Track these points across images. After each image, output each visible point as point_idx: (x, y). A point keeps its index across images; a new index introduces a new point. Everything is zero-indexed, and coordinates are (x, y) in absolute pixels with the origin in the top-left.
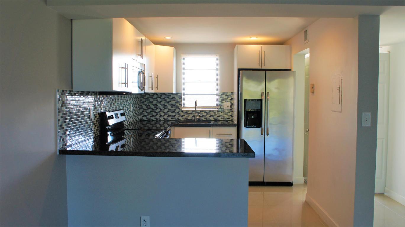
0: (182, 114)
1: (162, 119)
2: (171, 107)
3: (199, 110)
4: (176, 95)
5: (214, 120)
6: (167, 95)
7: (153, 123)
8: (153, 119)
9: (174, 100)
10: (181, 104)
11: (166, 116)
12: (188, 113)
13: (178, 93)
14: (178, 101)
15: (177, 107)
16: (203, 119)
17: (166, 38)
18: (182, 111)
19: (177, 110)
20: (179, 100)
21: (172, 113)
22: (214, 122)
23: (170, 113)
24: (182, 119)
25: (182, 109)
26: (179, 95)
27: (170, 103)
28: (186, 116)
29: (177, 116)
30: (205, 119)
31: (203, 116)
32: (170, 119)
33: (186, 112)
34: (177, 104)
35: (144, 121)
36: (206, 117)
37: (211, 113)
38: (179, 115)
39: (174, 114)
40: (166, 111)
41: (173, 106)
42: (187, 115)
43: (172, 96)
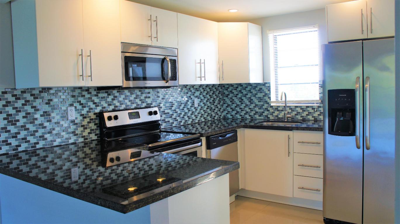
0: (271, 110)
1: (247, 116)
2: (259, 102)
3: (293, 106)
4: (263, 85)
5: (313, 119)
6: (254, 85)
7: (238, 121)
8: (238, 116)
9: (262, 92)
10: (270, 98)
11: (252, 113)
12: (279, 109)
13: (266, 83)
14: (267, 94)
15: (265, 101)
16: (299, 117)
17: (230, 11)
18: (272, 107)
19: (266, 106)
20: (267, 92)
21: (259, 109)
22: (313, 122)
23: (257, 109)
24: (271, 118)
25: (272, 104)
26: (267, 85)
27: (257, 96)
28: (276, 113)
29: (266, 113)
30: (301, 118)
31: (298, 113)
32: (257, 116)
33: (277, 109)
34: (265, 98)
35: (228, 119)
36: (303, 115)
37: (308, 109)
38: (268, 112)
39: (262, 110)
40: (252, 106)
41: (260, 99)
42: (278, 112)
43: (259, 87)
